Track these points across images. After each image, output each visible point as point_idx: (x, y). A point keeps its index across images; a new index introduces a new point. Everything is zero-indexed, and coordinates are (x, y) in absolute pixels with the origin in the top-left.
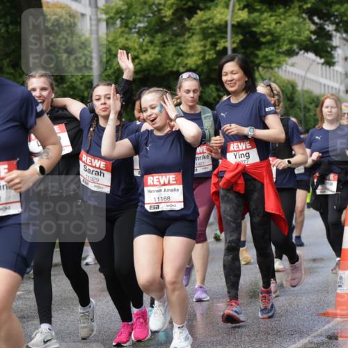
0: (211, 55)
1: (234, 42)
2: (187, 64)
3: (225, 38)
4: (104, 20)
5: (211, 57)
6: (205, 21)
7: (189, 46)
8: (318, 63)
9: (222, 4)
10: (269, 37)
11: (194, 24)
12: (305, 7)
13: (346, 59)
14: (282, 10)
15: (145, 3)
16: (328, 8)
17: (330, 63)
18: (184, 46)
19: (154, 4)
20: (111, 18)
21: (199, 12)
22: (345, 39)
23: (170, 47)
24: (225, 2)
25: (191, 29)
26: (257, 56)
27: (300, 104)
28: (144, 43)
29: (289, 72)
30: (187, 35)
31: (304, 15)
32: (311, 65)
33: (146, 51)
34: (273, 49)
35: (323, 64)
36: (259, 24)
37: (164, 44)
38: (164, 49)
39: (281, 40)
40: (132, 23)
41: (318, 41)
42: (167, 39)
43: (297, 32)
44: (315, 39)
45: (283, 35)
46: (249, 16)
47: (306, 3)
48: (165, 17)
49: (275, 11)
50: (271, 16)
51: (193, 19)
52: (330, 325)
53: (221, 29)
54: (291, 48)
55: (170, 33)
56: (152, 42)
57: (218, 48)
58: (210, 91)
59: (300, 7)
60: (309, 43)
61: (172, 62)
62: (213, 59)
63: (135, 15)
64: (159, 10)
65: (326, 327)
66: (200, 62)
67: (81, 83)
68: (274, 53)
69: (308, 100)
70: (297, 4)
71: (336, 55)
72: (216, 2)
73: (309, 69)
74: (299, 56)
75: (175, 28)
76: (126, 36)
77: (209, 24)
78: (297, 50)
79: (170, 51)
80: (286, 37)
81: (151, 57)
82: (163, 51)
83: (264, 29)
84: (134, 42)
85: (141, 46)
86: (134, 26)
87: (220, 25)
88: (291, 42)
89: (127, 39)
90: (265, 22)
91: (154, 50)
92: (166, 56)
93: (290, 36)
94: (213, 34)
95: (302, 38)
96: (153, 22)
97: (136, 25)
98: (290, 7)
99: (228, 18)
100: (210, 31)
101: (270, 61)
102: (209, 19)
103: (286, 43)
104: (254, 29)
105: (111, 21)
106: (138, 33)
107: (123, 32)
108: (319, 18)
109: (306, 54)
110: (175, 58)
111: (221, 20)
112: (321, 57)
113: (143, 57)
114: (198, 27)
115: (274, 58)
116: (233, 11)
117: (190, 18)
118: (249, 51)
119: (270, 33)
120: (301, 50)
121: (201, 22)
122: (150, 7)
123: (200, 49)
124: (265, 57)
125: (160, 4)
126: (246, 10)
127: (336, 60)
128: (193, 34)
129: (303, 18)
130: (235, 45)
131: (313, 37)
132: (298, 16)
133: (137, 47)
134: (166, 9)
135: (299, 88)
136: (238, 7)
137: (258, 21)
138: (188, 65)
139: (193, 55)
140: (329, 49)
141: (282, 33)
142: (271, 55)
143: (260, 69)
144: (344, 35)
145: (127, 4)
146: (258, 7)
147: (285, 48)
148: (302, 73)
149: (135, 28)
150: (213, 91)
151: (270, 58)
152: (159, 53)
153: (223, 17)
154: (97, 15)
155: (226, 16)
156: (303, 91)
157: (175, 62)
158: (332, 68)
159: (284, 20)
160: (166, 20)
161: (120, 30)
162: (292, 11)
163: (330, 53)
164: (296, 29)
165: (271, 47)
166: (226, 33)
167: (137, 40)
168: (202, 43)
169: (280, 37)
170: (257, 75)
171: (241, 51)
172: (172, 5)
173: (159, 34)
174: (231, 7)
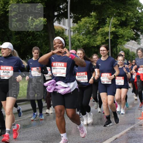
1: (111, 37)
3: (108, 36)
4: (72, 31)
5: (104, 42)
6: (102, 31)
7: (97, 38)
9: (107, 26)
10: (121, 36)
12: (132, 27)
14: (125, 28)
15: (84, 26)
16: (139, 27)
17: (139, 44)
18: (96, 38)
19: (87, 26)
20: (74, 30)
21: (100, 28)
25: (98, 33)
26: (118, 41)
27: (130, 56)
28: (84, 38)
29: (127, 46)
30: (97, 35)
31: (132, 29)
32: (134, 44)
33: (85, 40)
34: (122, 39)
35: (137, 44)
36: (118, 32)
37: (90, 38)
40: (81, 32)
41: (136, 37)
44: (135, 36)
46: (115, 30)
47: (132, 26)
48: (90, 30)
49: (123, 28)
50: (122, 30)
51: (99, 30)
53: (107, 33)
54: (128, 39)
55: (92, 35)
56: (86, 37)
57: (106, 39)
59: (130, 27)
60: (133, 37)
61: (92, 43)
63: (81, 29)
64: (89, 28)
66: (101, 43)
68: (123, 40)
69: (133, 54)
70: (129, 26)
71: (141, 41)
74: (130, 41)
75: (93, 33)
76: (79, 35)
77: (103, 32)
79: (92, 40)
81: (86, 42)
83: (120, 33)
84: (81, 37)
85: (83, 38)
88: (128, 37)
89: (79, 36)
90: (120, 31)
91: (87, 40)
93: (128, 35)
94: (104, 35)
95: (131, 36)
96: (87, 31)
99: (109, 30)
101: (122, 43)
102: (104, 30)
103: (126, 37)
104: (117, 33)
105: (74, 31)
106: (82, 35)
107: (78, 34)
108: (136, 30)
110: (93, 42)
111: (107, 31)
112: (137, 42)
113: (84, 42)
114: (100, 33)
116: (111, 28)
117: (98, 30)
118: (115, 40)
119: (122, 34)
120: (131, 40)
121: (101, 31)
122: (86, 27)
123: (101, 39)
124: (120, 42)
126: (114, 28)
127: (141, 43)
128: (99, 35)
130: (111, 38)
131: (134, 36)
132: (130, 29)
134: (91, 28)
135: (130, 51)
136: (112, 27)
138: (97, 44)
139: (98, 41)
140: (139, 39)
141: (125, 34)
142: (122, 41)
143: (119, 45)
145: (79, 26)
146: (118, 27)
147: (126, 39)
148: (131, 46)
151: (121, 42)
152: (89, 41)
153: (108, 30)
154: (70, 30)
157: (93, 43)
159: (126, 31)
160: (91, 31)
161: (77, 34)
162: (128, 28)
163: (139, 41)
164: (129, 33)
166: (108, 34)
168: (101, 37)
169: (124, 36)
170: (118, 47)
171: (113, 40)
172: (92, 26)
173: (89, 35)
174: (110, 27)
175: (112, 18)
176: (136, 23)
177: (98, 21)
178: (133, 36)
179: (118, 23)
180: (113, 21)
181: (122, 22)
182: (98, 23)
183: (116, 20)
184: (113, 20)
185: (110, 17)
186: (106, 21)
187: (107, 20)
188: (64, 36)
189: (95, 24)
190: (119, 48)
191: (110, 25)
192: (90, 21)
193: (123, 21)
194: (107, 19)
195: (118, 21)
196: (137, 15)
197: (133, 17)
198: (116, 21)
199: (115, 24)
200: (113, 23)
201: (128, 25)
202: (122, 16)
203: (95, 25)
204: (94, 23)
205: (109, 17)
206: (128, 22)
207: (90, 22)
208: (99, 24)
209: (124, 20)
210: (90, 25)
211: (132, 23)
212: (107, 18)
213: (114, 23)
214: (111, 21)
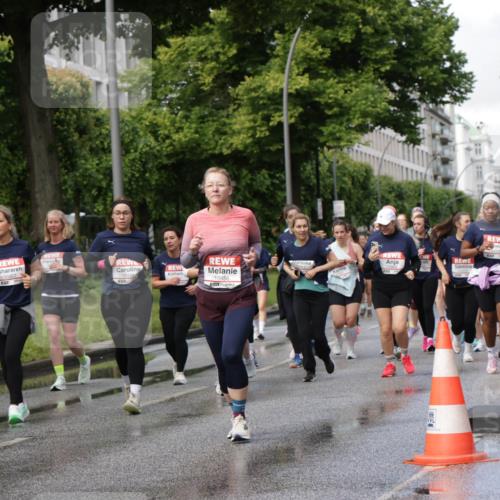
0: (262, 132)
1: (291, 117)
2: (232, 144)
3: (281, 110)
5: (262, 135)
6: (254, 90)
7: (234, 120)
8: (399, 142)
9: (276, 67)
10: (336, 109)
11: (241, 93)
12: (383, 69)
13: (434, 136)
14: (352, 75)
15: (178, 67)
16: (411, 71)
17: (414, 140)
18: (227, 121)
19: (188, 68)
21: (246, 77)
22: (431, 111)
23: (211, 123)
24: (280, 66)
25: (237, 99)
26: (321, 133)
27: (377, 194)
28: (178, 119)
29: (361, 153)
30: (232, 107)
31: (380, 81)
32: (389, 143)
33: (179, 129)
34: (341, 124)
35: (405, 142)
36: (324, 92)
37: (202, 119)
38: (202, 125)
39: (351, 113)
40: (161, 92)
41: (399, 114)
42: (206, 113)
43: (372, 102)
44: (395, 111)
45: (354, 106)
46: (310, 83)
47: (384, 64)
48: (204, 84)
49: (344, 77)
50: (338, 83)
51: (240, 87)
52: (419, 475)
53: (275, 100)
54: (364, 122)
55: (211, 105)
56: (186, 117)
57: (271, 124)
58: (262, 179)
59: (376, 70)
60: (388, 114)
61: (212, 143)
62: (266, 137)
63: (165, 83)
64: (196, 77)
65: (414, 477)
66: (249, 141)
67: (98, 171)
68: (343, 128)
69: (387, 188)
70: (371, 67)
71: (421, 131)
72: (268, 64)
73: (386, 148)
74: (374, 133)
75: (217, 99)
76: (154, 109)
77: (260, 93)
78: (372, 125)
79: (210, 128)
80: (357, 108)
81: (186, 137)
82: (201, 128)
83: (330, 98)
84: (164, 118)
85: (173, 123)
86: (163, 98)
87: (274, 94)
88: (365, 115)
89: (155, 114)
90: (331, 90)
91: (190, 128)
92: (205, 135)
93: (363, 107)
94: (264, 104)
95: (379, 110)
96: (188, 92)
97: (166, 95)
98: (362, 70)
99: (284, 85)
100: (261, 102)
101: (339, 139)
102: (260, 87)
103: (357, 116)
104: (317, 99)
106: (169, 105)
107: (150, 105)
108: (399, 84)
109: (383, 130)
110: (217, 137)
111: (275, 88)
112: (402, 134)
113: (176, 137)
114: (245, 97)
115: (343, 134)
116: (290, 77)
117: (235, 86)
118: (310, 127)
119: (338, 103)
120: (377, 125)
121: (249, 90)
122: (185, 71)
123: (248, 125)
124: (332, 134)
125: (197, 68)
126: (307, 75)
127: (421, 136)
128: (240, 105)
129: (379, 84)
130: (293, 120)
131: (392, 109)
132: (373, 82)
133: (168, 124)
134: (204, 74)
135: (376, 173)
136: (296, 71)
137: (322, 88)
138: (234, 146)
139: (239, 133)
140: (412, 123)
141: (354, 102)
142: (340, 131)
143: (325, 149)
144: (431, 106)
145: (154, 69)
146: (324, 72)
147: (356, 122)
148: (379, 154)
149: (165, 99)
150: (265, 178)
151: (338, 135)
152: (196, 132)
153: (278, 84)
154: (116, 84)
155: (281, 83)
156: (380, 176)
157: (217, 142)
158: (417, 147)
159: (356, 87)
160: (205, 89)
161: (147, 102)
162: (365, 75)
163: (414, 127)
164: (371, 98)
165: (339, 122)
166: (281, 104)
167: (168, 115)
168: (251, 117)
169: (350, 109)
170: (321, 157)
171: (302, 127)
172: (212, 69)
173: (197, 108)
174: (287, 71)
175: (295, 31)
176: (400, 53)
177: (235, 45)
178: (389, 111)
179: (322, 54)
180: (301, 45)
181: (339, 48)
182: (235, 56)
183: (316, 41)
184: (301, 43)
185: (287, 28)
186: (273, 48)
187: (272, 43)
188: (92, 114)
189: (222, 58)
190: (328, 161)
191: (286, 62)
192: (201, 48)
193: (343, 45)
194: (274, 39)
195: (324, 46)
196: (405, 18)
197: (388, 27)
198: (314, 47)
199: (311, 59)
200: (302, 54)
201: (366, 61)
202: (341, 26)
203: (224, 63)
204: (217, 54)
205: (282, 31)
206: (364, 47)
207: (202, 52)
208: (243, 59)
209: (350, 41)
210: (199, 64)
211: (384, 52)
212: (277, 35)
213: (308, 54)
214: (292, 45)
